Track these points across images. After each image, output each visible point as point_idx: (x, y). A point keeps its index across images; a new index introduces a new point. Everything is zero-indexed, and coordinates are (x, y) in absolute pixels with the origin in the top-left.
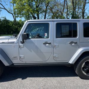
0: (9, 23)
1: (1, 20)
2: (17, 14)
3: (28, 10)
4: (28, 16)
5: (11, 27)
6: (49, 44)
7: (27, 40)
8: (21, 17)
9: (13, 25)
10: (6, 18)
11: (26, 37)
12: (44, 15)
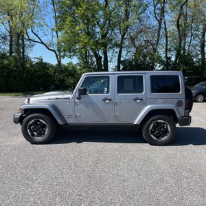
0: (48, 69)
1: (34, 63)
2: (64, 51)
3: (86, 43)
4: (86, 55)
5: (52, 76)
6: (109, 100)
7: (84, 96)
8: (70, 57)
9: (55, 73)
10: (42, 60)
11: (83, 92)
12: (116, 52)
